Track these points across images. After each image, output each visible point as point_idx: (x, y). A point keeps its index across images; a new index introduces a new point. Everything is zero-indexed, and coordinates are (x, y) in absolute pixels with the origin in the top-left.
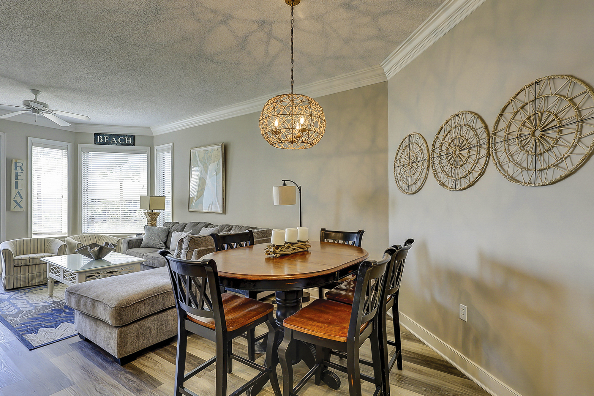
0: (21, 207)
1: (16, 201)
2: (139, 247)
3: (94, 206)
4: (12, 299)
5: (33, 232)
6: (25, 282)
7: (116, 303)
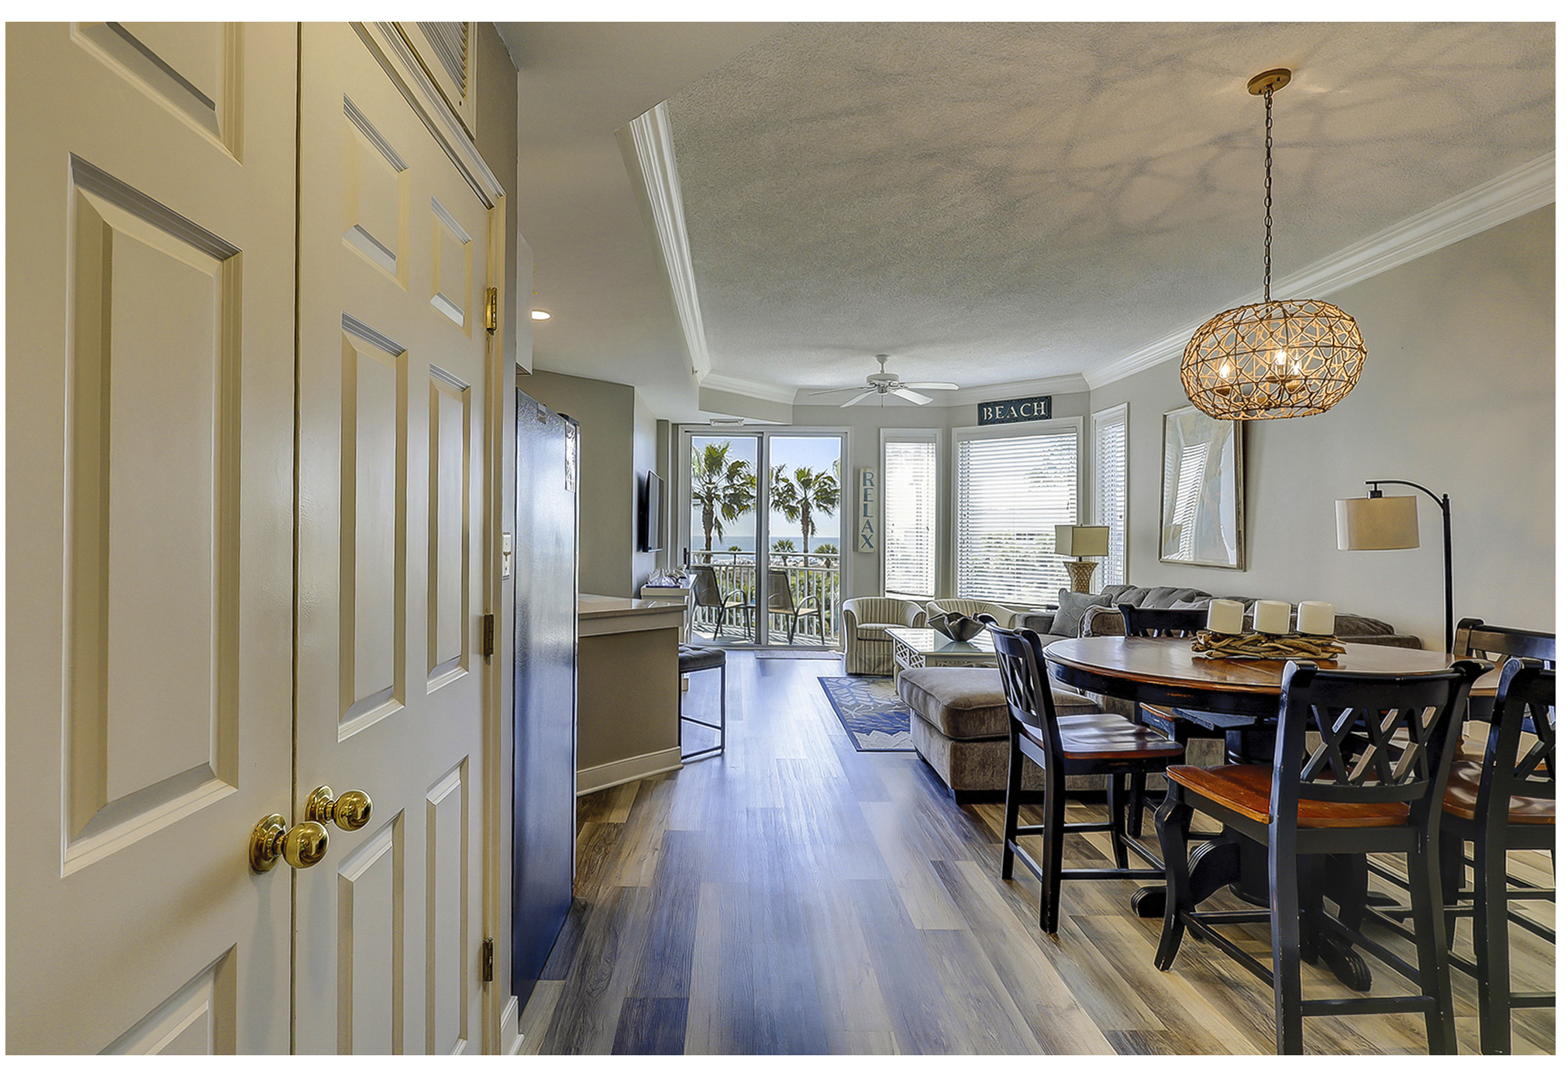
0: (871, 547)
1: (864, 536)
2: (1047, 633)
3: (1021, 548)
4: (852, 687)
5: (886, 589)
6: (870, 666)
7: (950, 701)
